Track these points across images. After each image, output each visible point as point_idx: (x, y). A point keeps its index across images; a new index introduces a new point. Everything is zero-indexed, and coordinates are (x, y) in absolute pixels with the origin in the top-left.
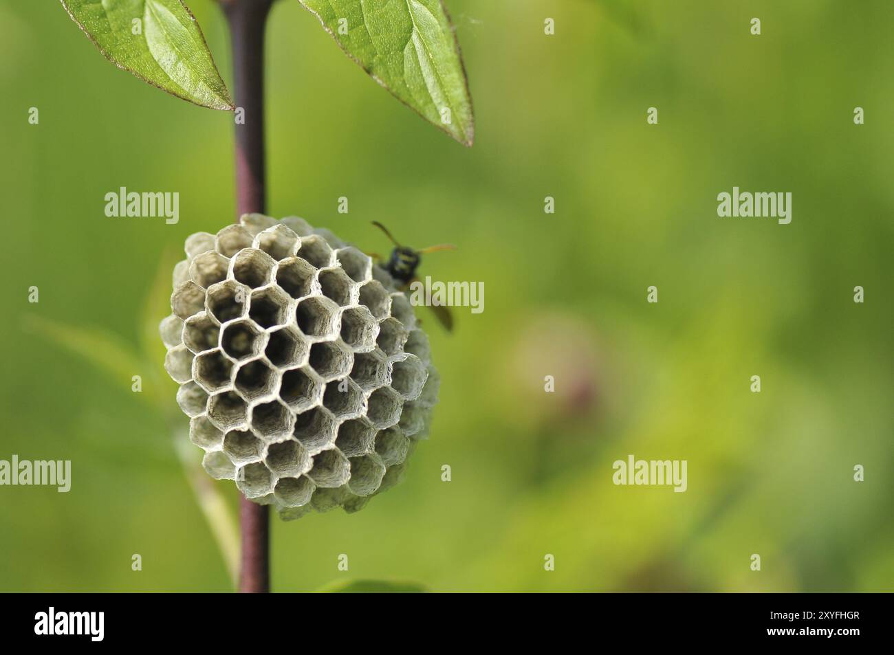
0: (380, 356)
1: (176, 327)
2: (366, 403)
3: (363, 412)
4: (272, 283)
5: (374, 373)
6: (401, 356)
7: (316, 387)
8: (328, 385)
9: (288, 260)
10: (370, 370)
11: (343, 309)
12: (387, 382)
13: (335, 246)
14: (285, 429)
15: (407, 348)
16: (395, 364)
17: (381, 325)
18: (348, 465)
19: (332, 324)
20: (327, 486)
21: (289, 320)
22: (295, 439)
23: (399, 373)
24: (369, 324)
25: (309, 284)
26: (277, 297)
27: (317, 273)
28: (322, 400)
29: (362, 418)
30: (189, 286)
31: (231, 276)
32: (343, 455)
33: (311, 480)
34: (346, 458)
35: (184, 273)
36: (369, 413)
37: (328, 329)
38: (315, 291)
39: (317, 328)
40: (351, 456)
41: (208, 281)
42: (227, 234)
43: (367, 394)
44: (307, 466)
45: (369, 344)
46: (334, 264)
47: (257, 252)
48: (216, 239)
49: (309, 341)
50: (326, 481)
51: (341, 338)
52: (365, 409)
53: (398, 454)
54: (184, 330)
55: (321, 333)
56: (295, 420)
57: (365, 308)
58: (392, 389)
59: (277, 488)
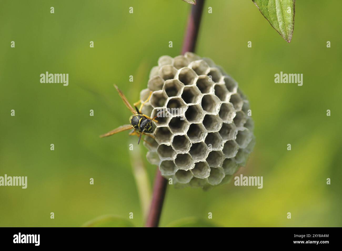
0: (233, 126)
1: (148, 94)
2: (223, 145)
3: (221, 149)
4: (194, 84)
5: (228, 133)
6: (242, 128)
7: (203, 134)
8: (209, 133)
9: (203, 76)
10: (227, 131)
11: (222, 102)
12: (234, 138)
13: (223, 75)
14: (186, 149)
15: (245, 125)
16: (239, 132)
17: (237, 113)
18: (209, 170)
19: (216, 108)
20: (198, 177)
21: (198, 102)
22: (189, 154)
23: (240, 136)
24: (231, 111)
25: (209, 89)
26: (194, 91)
27: (214, 84)
28: (204, 140)
29: (220, 152)
30: (157, 78)
31: (177, 78)
32: (208, 165)
33: (192, 173)
34: (209, 167)
35: (156, 72)
36: (223, 150)
37: (214, 110)
38: (212, 92)
39: (208, 108)
40: (211, 166)
41: (166, 78)
42: (178, 59)
43: (225, 141)
44: (192, 167)
45: (230, 120)
46: (222, 82)
47: (190, 70)
48: (173, 60)
49: (205, 113)
50: (199, 176)
51: (219, 114)
52: (222, 148)
53: (231, 170)
54: (151, 97)
55: (210, 111)
56: (191, 145)
57: (231, 104)
58: (235, 142)
59: (176, 173)
